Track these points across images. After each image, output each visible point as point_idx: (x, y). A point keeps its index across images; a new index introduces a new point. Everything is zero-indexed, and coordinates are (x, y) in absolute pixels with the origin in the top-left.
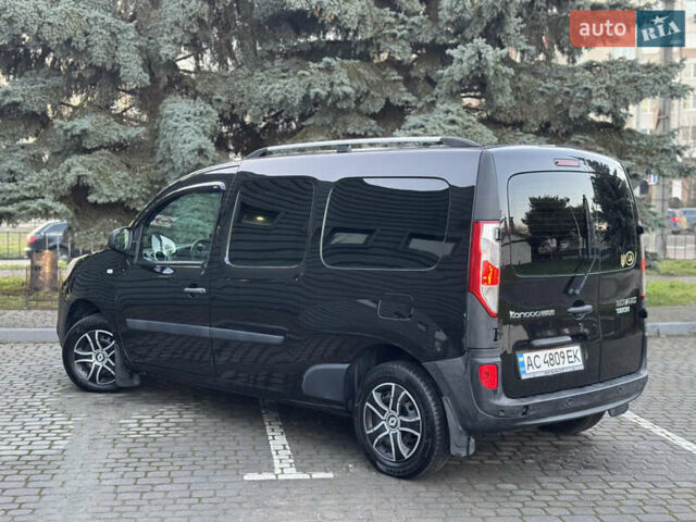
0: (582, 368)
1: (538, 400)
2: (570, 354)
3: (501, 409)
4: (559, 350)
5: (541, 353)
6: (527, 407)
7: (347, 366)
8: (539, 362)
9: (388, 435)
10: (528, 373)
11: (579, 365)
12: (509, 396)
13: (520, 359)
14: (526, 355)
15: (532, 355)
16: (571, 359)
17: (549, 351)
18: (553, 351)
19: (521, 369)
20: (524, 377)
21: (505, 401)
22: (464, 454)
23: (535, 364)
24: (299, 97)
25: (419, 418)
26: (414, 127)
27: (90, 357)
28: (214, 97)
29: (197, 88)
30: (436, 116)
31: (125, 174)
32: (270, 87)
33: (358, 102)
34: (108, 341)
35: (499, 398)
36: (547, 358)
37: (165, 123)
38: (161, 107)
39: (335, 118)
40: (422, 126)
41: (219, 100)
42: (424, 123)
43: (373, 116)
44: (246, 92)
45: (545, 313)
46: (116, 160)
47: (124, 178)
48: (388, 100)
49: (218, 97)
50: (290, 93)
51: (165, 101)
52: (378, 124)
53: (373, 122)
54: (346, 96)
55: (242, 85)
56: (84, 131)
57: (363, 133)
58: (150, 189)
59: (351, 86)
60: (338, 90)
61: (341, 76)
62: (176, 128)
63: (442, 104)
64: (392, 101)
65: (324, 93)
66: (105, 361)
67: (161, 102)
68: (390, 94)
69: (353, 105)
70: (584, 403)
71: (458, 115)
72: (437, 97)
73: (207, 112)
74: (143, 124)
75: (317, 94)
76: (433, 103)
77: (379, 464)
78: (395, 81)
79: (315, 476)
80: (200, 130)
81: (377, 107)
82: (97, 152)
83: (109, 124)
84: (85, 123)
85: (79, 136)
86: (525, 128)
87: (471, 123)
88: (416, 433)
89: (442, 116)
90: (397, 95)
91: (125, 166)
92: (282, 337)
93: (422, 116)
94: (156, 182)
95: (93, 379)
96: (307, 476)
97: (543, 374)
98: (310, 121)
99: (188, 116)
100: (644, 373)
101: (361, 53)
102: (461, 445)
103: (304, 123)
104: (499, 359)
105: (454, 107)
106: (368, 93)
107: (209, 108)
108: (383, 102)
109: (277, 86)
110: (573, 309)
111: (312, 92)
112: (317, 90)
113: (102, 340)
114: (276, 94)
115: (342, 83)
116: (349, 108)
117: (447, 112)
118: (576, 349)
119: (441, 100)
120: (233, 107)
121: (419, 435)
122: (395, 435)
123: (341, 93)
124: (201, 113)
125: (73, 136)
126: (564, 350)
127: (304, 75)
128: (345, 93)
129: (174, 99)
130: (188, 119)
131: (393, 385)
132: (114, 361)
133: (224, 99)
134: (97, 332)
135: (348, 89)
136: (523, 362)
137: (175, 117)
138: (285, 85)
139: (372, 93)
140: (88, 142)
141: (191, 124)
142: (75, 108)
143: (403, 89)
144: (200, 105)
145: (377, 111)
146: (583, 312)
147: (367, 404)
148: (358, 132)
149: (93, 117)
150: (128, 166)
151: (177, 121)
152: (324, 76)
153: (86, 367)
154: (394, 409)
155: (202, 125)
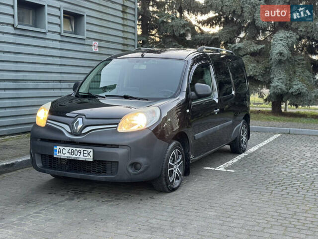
44: (314, 26)
49: (301, 29)
56: (239, 48)
85: (237, 50)
91: (256, 62)
94: (268, 68)
99: (281, 38)
124: (288, 37)
130: (281, 40)
133: (304, 30)
140: (241, 52)
141: (282, 42)
142: (241, 39)
151: (276, 41)
155: (287, 42)
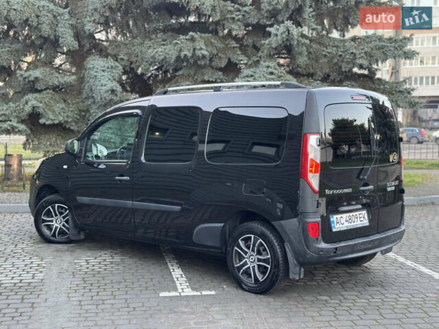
0: (368, 224)
1: (343, 244)
2: (361, 216)
3: (322, 250)
4: (354, 214)
5: (344, 216)
6: (336, 248)
7: (222, 225)
8: (343, 221)
9: (249, 268)
10: (337, 227)
11: (366, 222)
12: (325, 242)
13: (332, 219)
14: (335, 217)
15: (339, 216)
16: (361, 219)
17: (348, 214)
18: (351, 214)
19: (333, 225)
20: (334, 230)
21: (323, 245)
22: (297, 278)
23: (341, 222)
24: (174, 57)
25: (269, 256)
26: (247, 76)
27: (52, 221)
28: (119, 57)
29: (108, 51)
30: (261, 69)
31: (64, 106)
32: (155, 51)
33: (211, 60)
34: (63, 211)
35: (320, 243)
36: (348, 219)
37: (89, 73)
38: (85, 62)
39: (196, 71)
40: (252, 76)
41: (123, 59)
42: (253, 74)
43: (220, 69)
44: (140, 54)
45: (346, 191)
46: (57, 97)
47: (63, 109)
48: (229, 59)
49: (122, 57)
50: (168, 54)
51: (88, 59)
52: (223, 74)
53: (220, 73)
54: (204, 57)
55: (137, 49)
56: (36, 78)
57: (214, 80)
58: (79, 115)
59: (207, 50)
60: (199, 53)
61: (200, 44)
62: (96, 76)
63: (264, 62)
64: (232, 60)
65: (189, 55)
66: (62, 224)
67: (85, 60)
68: (231, 56)
69: (208, 62)
70: (370, 246)
71: (275, 69)
72: (260, 57)
73: (116, 66)
74: (73, 74)
75: (185, 55)
76: (258, 61)
77: (244, 286)
78: (234, 47)
79: (204, 293)
80: (112, 79)
81: (223, 64)
82: (45, 92)
83: (52, 74)
84: (37, 73)
85: (33, 82)
86: (314, 77)
87: (282, 74)
88: (268, 266)
89: (265, 69)
90: (235, 57)
91: (62, 101)
92: (179, 207)
93: (252, 70)
94: (83, 111)
95: (54, 235)
96: (198, 293)
97: (345, 228)
98: (180, 73)
99: (103, 69)
100: (403, 228)
101: (212, 29)
102: (296, 273)
103: (177, 74)
104: (320, 219)
105: (272, 64)
106: (217, 54)
107: (117, 64)
108: (227, 60)
109: (160, 50)
110: (362, 188)
111: (183, 54)
112: (186, 53)
113: (60, 210)
114: (160, 55)
115: (201, 49)
116: (205, 64)
117: (268, 67)
118: (364, 212)
119: (263, 59)
120: (131, 63)
121: (269, 267)
122: (254, 267)
123: (200, 55)
124: (112, 67)
125: (29, 81)
126: (357, 213)
127: (177, 43)
128: (203, 54)
129: (94, 58)
130: (103, 71)
131: (253, 236)
132: (68, 224)
133: (126, 58)
134: (57, 205)
135: (205, 53)
136: (333, 221)
137: (95, 70)
138: (165, 49)
139: (219, 54)
140: (39, 85)
141: (106, 74)
142: (29, 63)
143: (239, 52)
144: (111, 62)
145: (223, 66)
146: (368, 190)
147: (236, 248)
148: (211, 80)
149: (42, 69)
150: (65, 101)
151: (96, 72)
152: (190, 44)
153: (50, 228)
154: (253, 251)
155: (112, 75)
